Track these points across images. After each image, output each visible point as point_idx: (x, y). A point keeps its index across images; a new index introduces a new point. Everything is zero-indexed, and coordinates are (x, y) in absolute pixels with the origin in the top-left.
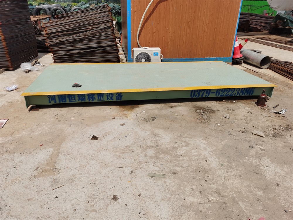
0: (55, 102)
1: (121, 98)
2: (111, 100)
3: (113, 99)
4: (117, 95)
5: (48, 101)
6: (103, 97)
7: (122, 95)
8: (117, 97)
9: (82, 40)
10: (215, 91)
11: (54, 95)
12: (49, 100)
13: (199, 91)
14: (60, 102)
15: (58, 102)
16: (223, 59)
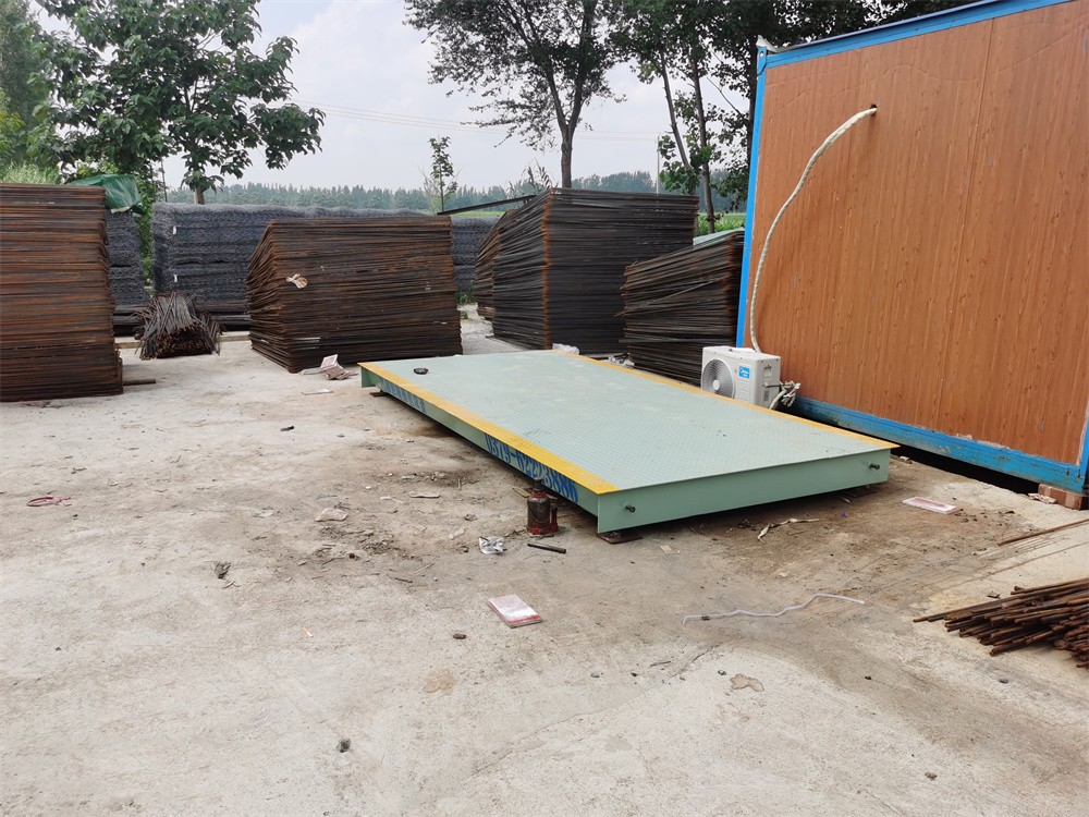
16: (1035, 465)
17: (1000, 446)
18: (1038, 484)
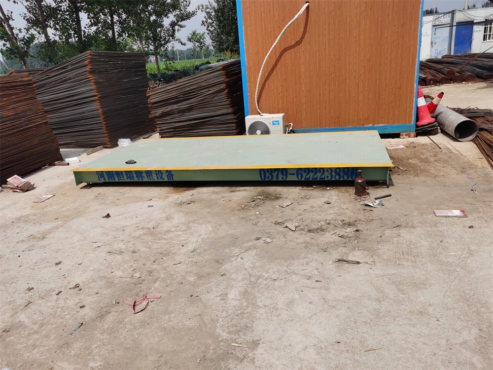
0: (105, 180)
1: (172, 178)
2: (162, 180)
3: (163, 179)
4: (167, 174)
5: (98, 179)
6: (151, 175)
7: (172, 173)
8: (167, 176)
9: (190, 109)
10: (295, 172)
11: (102, 172)
12: (99, 177)
13: (271, 171)
14: (109, 180)
15: (107, 181)
16: (398, 127)
17: (383, 125)
18: (400, 134)
